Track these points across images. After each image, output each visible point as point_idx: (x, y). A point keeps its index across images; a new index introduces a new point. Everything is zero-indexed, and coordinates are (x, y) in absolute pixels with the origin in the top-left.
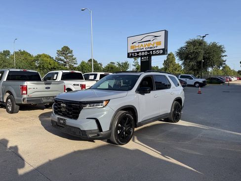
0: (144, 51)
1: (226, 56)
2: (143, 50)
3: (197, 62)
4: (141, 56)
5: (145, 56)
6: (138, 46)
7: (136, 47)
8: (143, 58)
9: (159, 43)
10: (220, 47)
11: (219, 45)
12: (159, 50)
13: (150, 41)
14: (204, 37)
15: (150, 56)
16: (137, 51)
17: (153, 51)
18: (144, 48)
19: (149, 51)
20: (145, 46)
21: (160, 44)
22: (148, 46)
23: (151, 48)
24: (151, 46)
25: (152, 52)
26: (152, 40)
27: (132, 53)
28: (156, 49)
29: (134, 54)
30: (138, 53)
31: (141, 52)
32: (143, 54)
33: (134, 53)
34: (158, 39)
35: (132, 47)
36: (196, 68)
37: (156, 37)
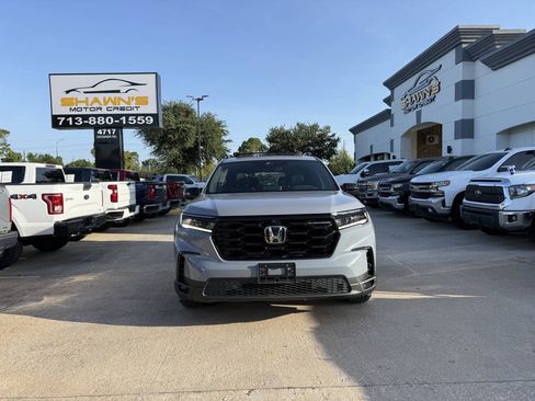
0: (105, 116)
1: (229, 141)
2: (99, 112)
3: (184, 150)
4: (96, 127)
5: (106, 126)
6: (86, 102)
7: (77, 102)
8: (100, 132)
9: (143, 100)
10: (219, 124)
11: (217, 119)
12: (145, 115)
13: (118, 91)
14: (199, 100)
15: (119, 127)
16: (84, 112)
17: (127, 116)
18: (104, 108)
19: (116, 117)
20: (106, 103)
21: (147, 103)
22: (114, 103)
23: (122, 109)
24: (123, 104)
25: (127, 120)
26: (123, 90)
27: (67, 116)
28: (135, 112)
29: (74, 121)
30: (85, 117)
31: (97, 116)
32: (101, 121)
33: (74, 116)
34: (140, 92)
35: (64, 102)
36: (181, 161)
37: (133, 84)
